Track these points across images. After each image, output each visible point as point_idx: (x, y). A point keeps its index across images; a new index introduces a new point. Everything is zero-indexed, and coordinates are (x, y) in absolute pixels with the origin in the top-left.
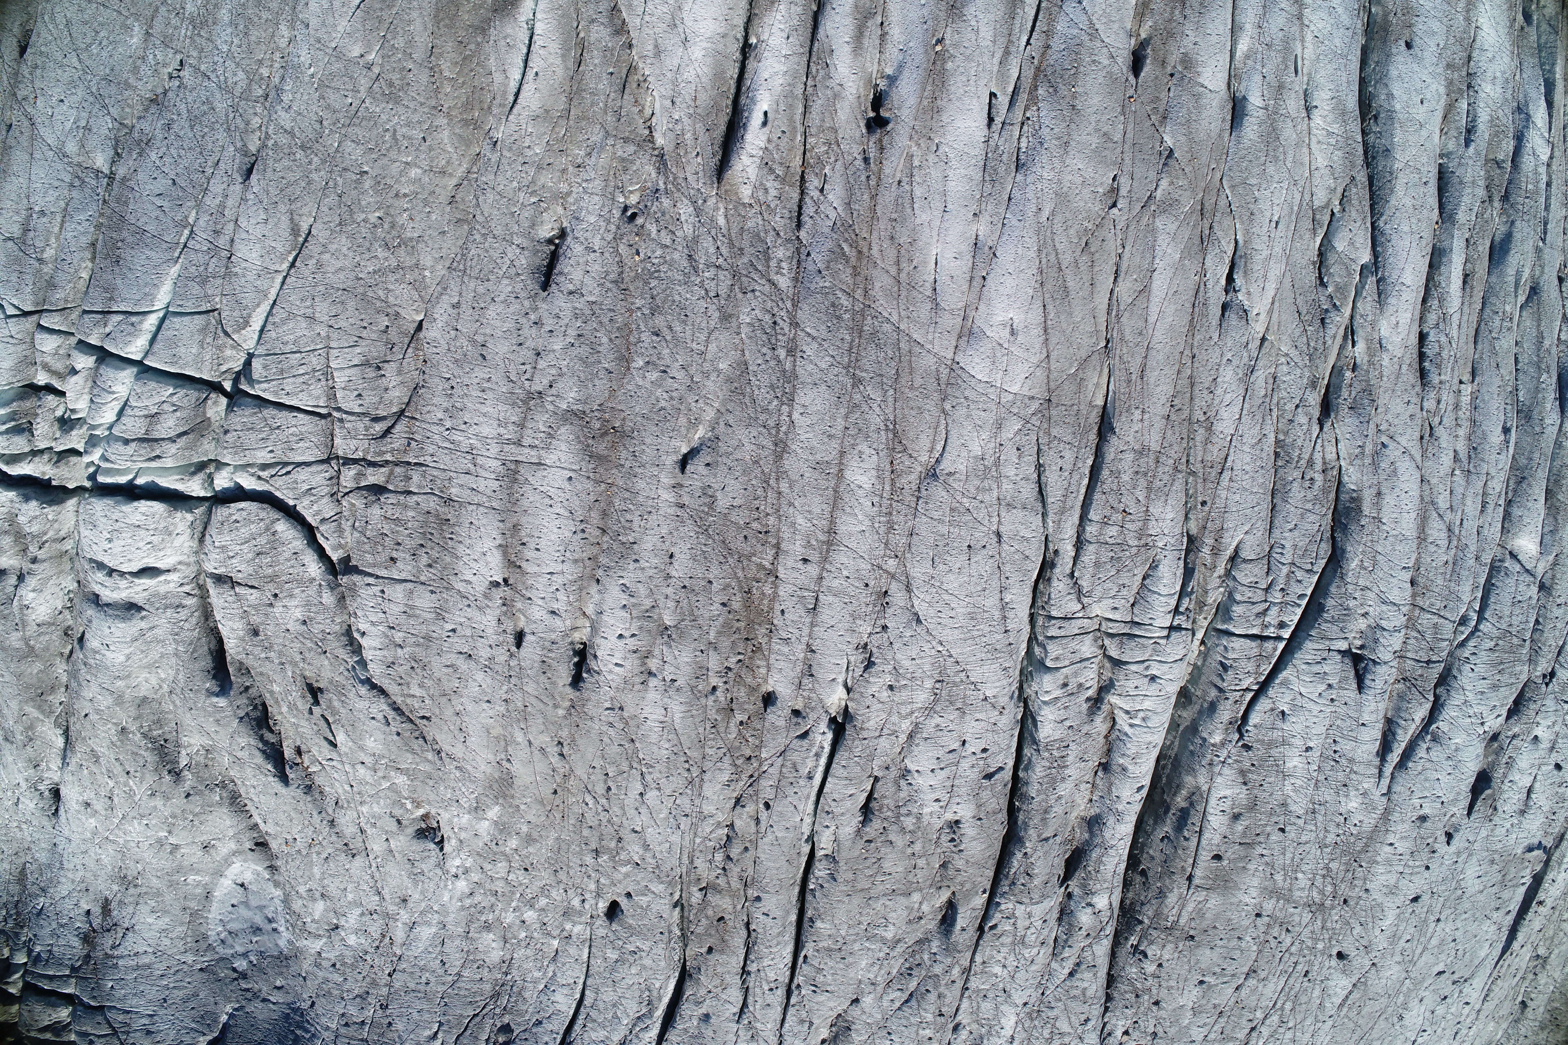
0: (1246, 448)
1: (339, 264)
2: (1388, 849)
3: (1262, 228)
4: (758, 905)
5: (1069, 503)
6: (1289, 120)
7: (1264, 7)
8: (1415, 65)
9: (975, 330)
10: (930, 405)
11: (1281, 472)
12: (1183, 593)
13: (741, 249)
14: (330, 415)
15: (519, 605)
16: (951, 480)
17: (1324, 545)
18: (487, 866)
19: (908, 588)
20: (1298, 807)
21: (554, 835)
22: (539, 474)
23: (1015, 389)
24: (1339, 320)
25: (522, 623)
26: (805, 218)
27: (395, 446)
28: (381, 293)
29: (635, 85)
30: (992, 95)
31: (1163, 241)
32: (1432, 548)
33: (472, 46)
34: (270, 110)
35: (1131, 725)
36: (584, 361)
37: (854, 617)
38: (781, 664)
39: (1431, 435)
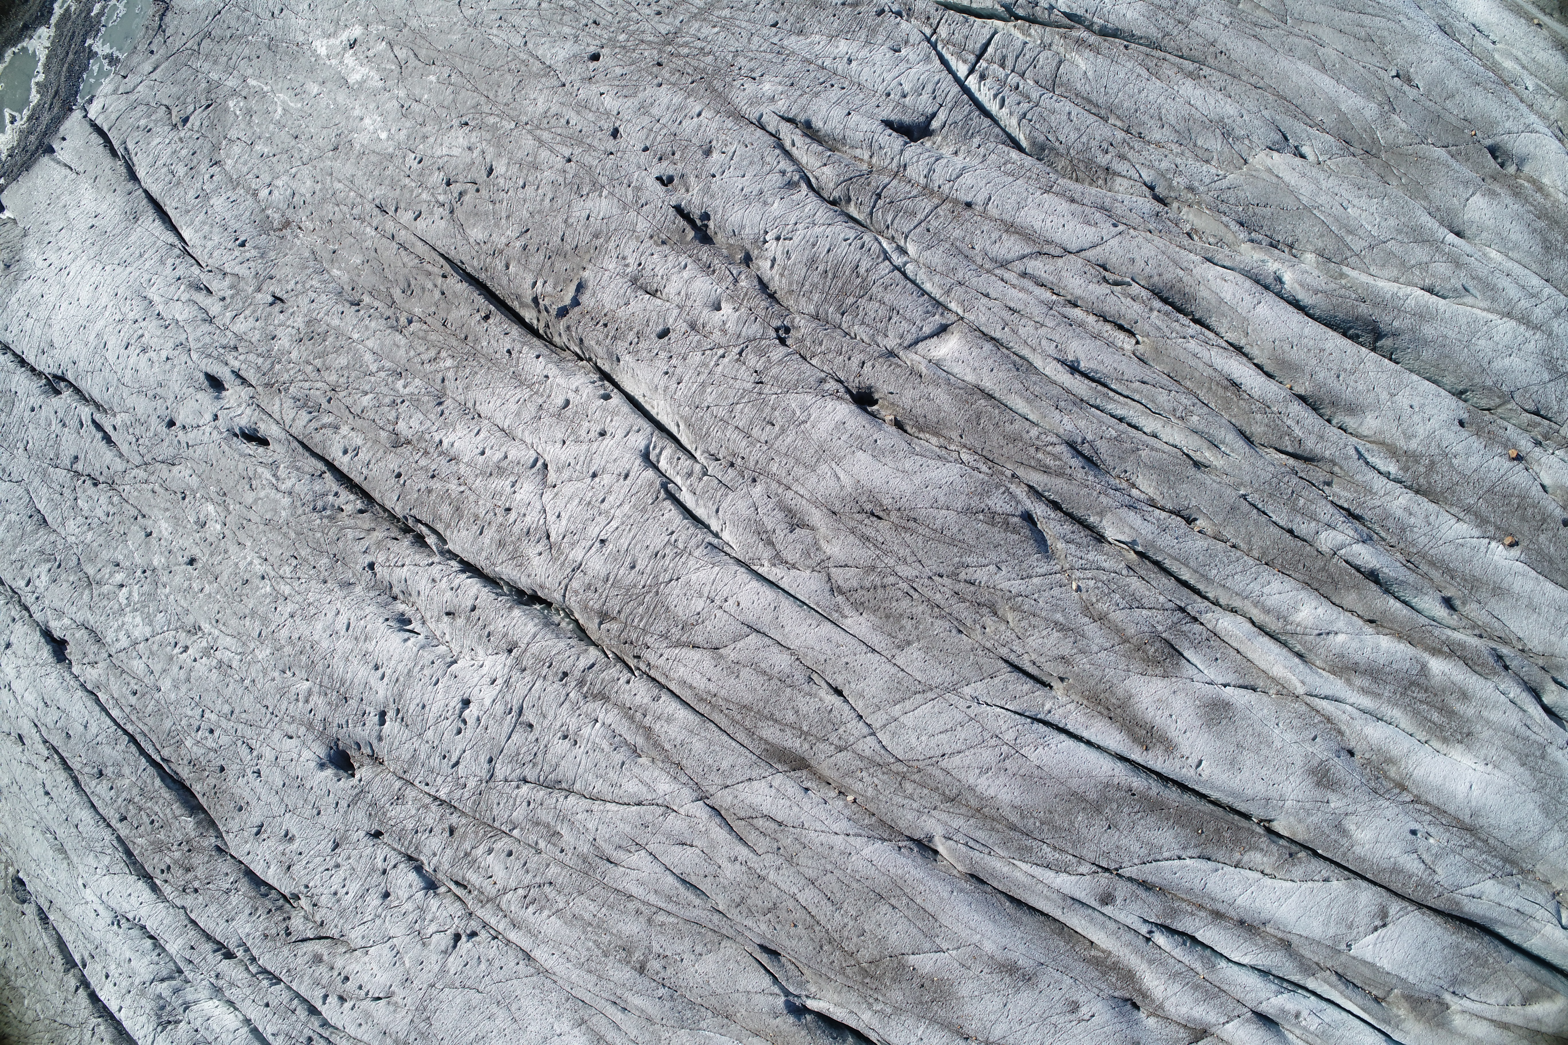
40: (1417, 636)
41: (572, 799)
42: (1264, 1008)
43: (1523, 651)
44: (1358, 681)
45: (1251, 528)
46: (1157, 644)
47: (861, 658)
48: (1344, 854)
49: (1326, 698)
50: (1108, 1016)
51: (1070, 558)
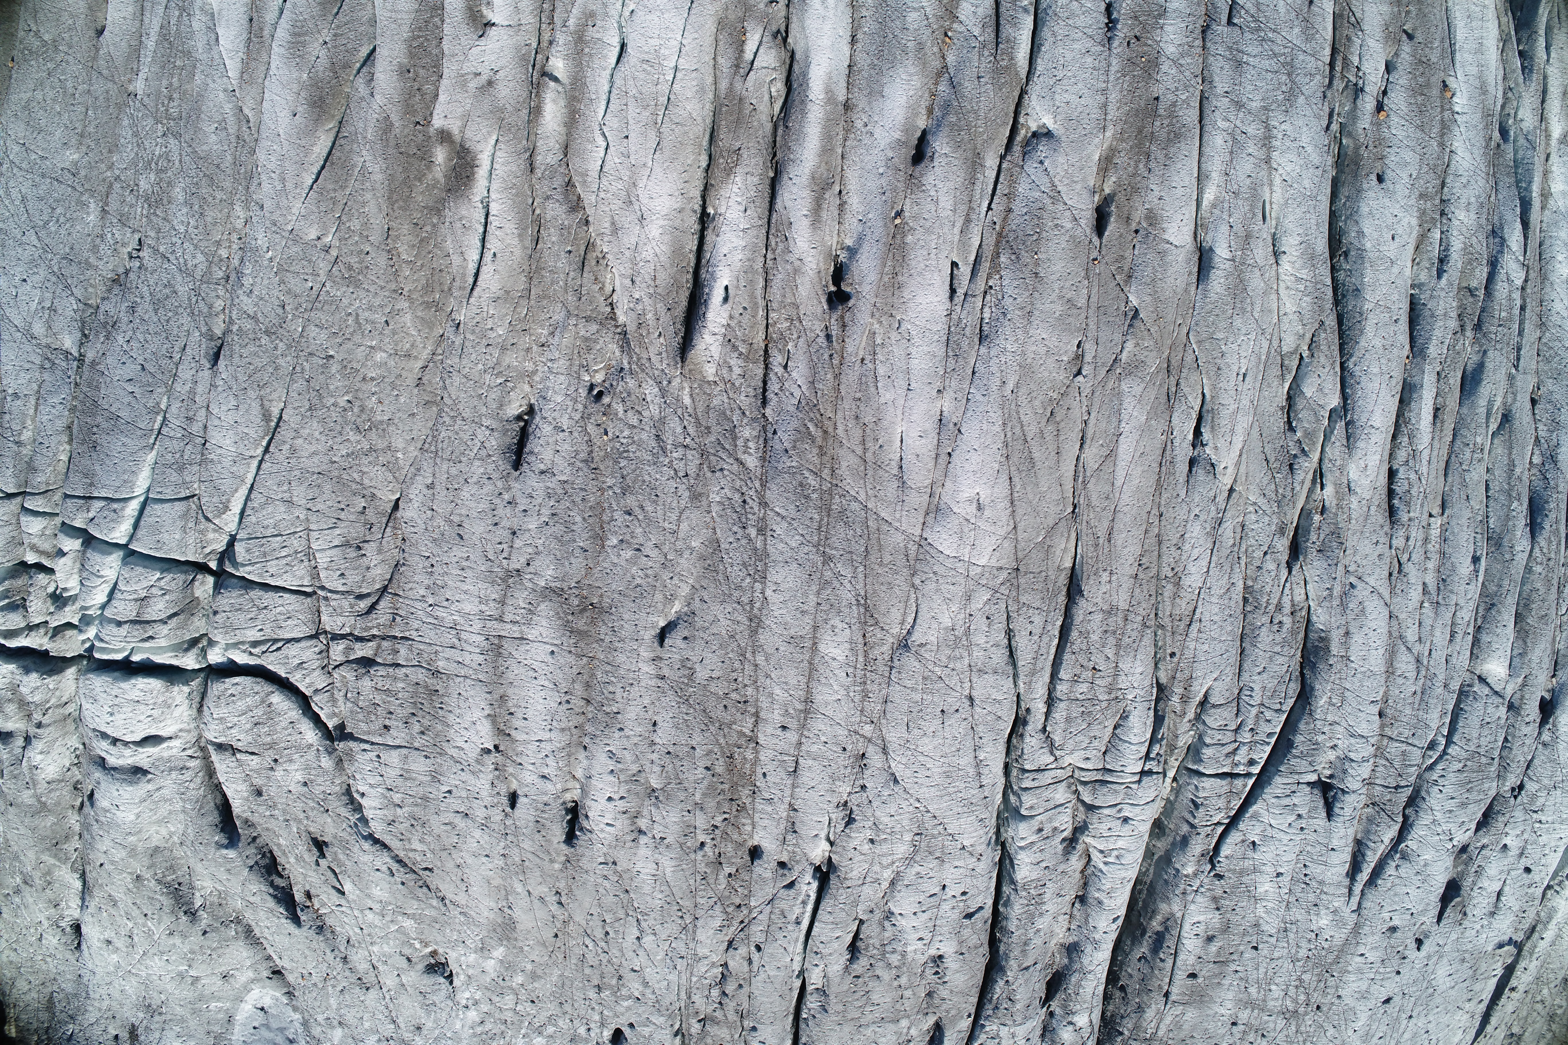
0: (1214, 600)
1: (312, 448)
2: (1359, 959)
3: (1229, 381)
4: (754, 1034)
5: (1039, 665)
6: (1256, 270)
7: (1231, 152)
8: (1386, 200)
9: (942, 506)
10: (900, 580)
11: (1250, 617)
12: (1153, 740)
13: (708, 428)
14: (315, 593)
15: (511, 770)
16: (922, 651)
17: (1292, 685)
18: (496, 999)
19: (885, 751)
20: (1271, 925)
21: (557, 972)
22: (523, 648)
23: (983, 562)
24: (1308, 465)
25: (514, 786)
26: (770, 395)
27: (381, 621)
28: (355, 475)
29: (594, 263)
30: (954, 265)
31: (1129, 404)
32: (1400, 681)
33: (428, 228)
34: (232, 292)
35: (1106, 863)
36: (559, 540)
37: (833, 778)
38: (766, 822)
39: (1400, 572)
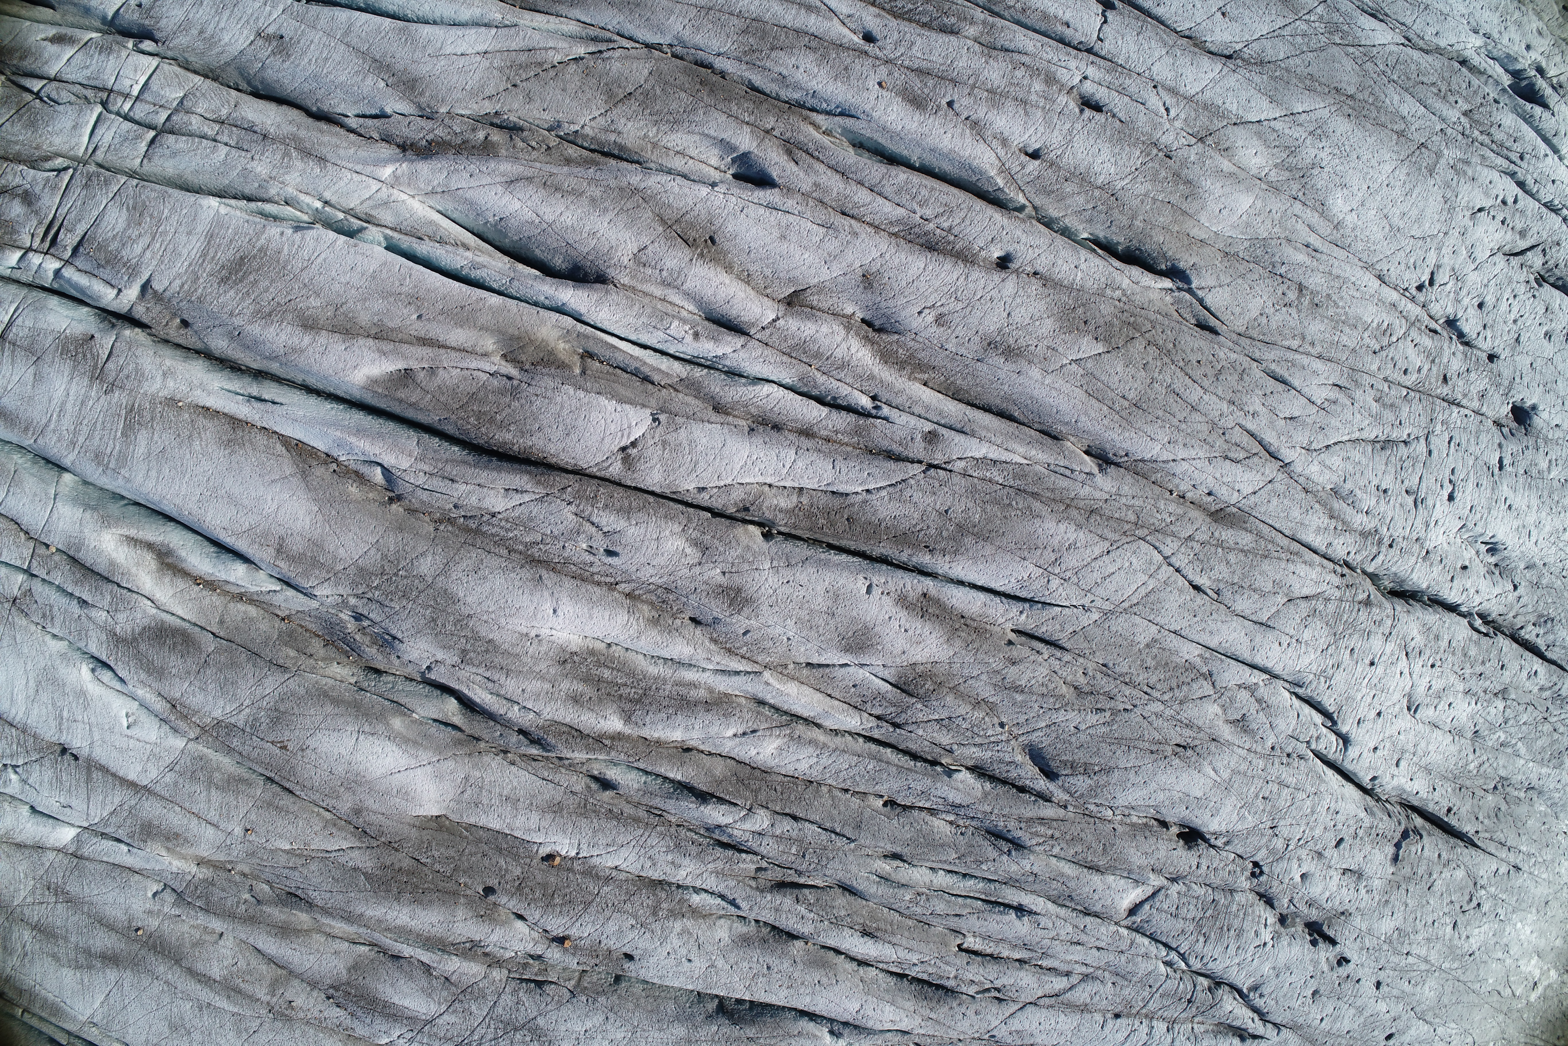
40: (642, 748)
41: (1372, 437)
42: (739, 341)
43: (506, 752)
44: (702, 694)
45: (835, 812)
46: (922, 691)
47: (1185, 624)
48: (689, 520)
49: (737, 673)
50: (903, 314)
51: (1010, 749)
